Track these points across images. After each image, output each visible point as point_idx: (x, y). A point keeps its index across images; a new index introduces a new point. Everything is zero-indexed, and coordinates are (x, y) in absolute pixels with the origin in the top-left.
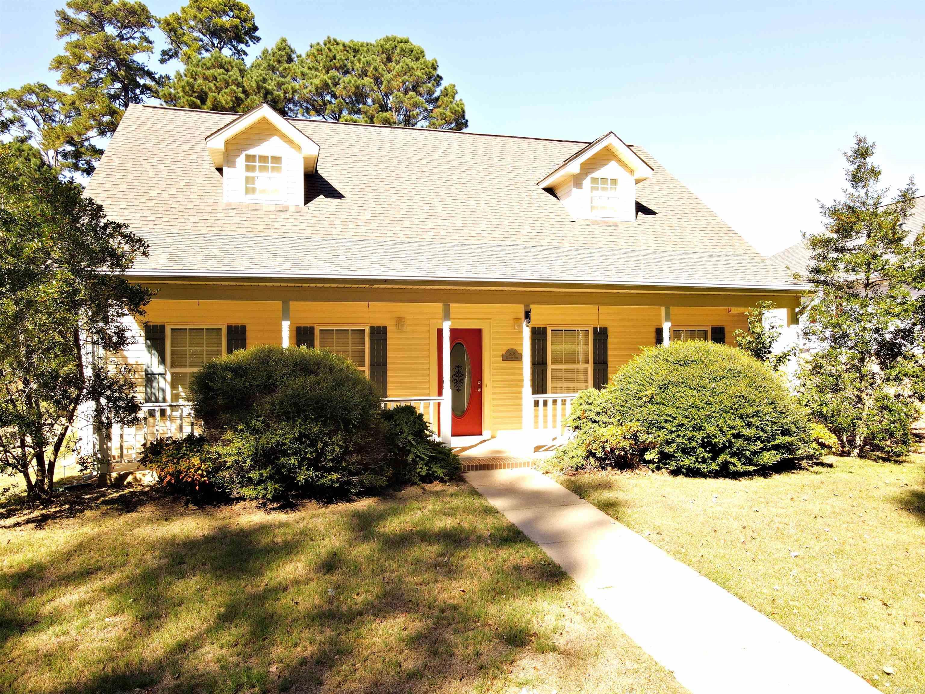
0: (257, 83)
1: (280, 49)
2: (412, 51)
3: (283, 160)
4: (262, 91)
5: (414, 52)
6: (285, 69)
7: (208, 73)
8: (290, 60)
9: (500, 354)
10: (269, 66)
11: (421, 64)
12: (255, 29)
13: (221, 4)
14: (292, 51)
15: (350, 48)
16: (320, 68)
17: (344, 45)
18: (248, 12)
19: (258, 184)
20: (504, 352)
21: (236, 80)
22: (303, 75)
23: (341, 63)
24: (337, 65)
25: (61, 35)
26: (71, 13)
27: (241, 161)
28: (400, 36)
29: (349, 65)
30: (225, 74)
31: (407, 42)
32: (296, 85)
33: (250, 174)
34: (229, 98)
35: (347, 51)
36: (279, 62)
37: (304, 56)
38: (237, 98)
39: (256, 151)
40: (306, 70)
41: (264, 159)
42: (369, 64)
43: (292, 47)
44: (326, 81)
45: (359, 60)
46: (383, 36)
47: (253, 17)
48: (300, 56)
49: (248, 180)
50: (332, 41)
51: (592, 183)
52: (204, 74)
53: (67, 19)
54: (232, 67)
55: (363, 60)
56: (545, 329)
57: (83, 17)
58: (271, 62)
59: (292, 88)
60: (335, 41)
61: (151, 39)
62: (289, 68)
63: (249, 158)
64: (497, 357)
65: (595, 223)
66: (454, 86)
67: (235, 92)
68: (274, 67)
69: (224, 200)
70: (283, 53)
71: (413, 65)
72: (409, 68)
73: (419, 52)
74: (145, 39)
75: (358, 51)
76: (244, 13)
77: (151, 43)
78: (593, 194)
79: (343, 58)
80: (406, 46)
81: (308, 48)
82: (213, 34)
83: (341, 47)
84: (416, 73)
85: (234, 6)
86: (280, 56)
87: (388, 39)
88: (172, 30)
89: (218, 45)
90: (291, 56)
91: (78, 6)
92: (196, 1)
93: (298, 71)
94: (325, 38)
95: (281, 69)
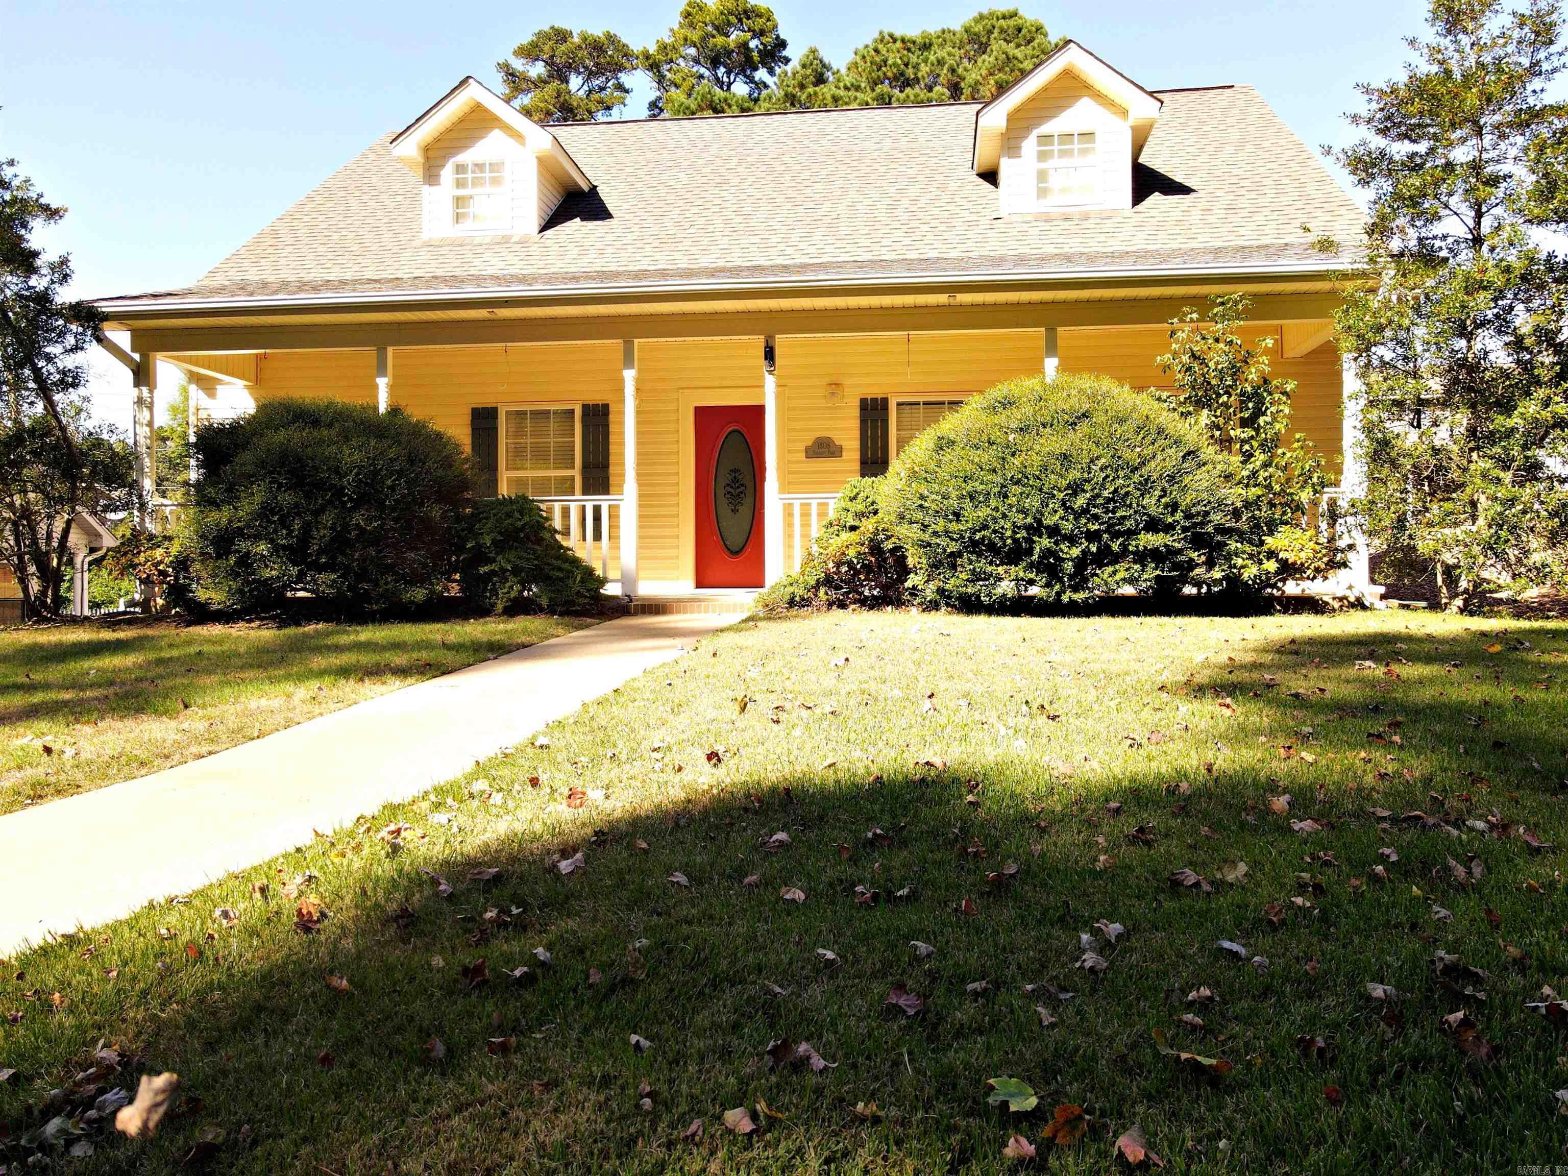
1: (804, 66)
2: (1020, 30)
3: (507, 166)
5: (1024, 31)
6: (810, 95)
8: (820, 80)
9: (802, 446)
10: (786, 95)
11: (1034, 49)
12: (782, 44)
13: (722, 13)
14: (824, 66)
15: (914, 42)
16: (863, 85)
17: (902, 41)
18: (768, 20)
19: (475, 206)
20: (810, 444)
23: (895, 71)
24: (890, 74)
26: (518, 64)
27: (447, 173)
28: (1004, 7)
29: (910, 72)
31: (1013, 15)
33: (461, 193)
35: (909, 50)
36: (802, 87)
37: (843, 71)
39: (468, 157)
40: (842, 93)
41: (479, 167)
42: (940, 62)
43: (826, 61)
45: (926, 61)
46: (973, 14)
47: (775, 27)
48: (838, 71)
49: (459, 201)
50: (887, 37)
51: (1040, 144)
53: (512, 75)
55: (932, 58)
56: (885, 401)
57: (538, 70)
58: (790, 89)
60: (891, 36)
61: (627, 86)
62: (816, 93)
63: (460, 169)
64: (798, 451)
65: (1044, 216)
68: (794, 96)
69: (425, 236)
70: (809, 71)
71: (1018, 53)
72: (1008, 58)
73: (1034, 29)
74: (620, 87)
75: (926, 47)
76: (761, 21)
77: (627, 91)
78: (1043, 165)
79: (899, 61)
80: (1012, 22)
81: (850, 57)
82: (715, 62)
83: (899, 44)
84: (1021, 66)
85: (745, 12)
86: (806, 77)
87: (982, 17)
88: (653, 66)
89: (725, 79)
90: (822, 74)
91: (530, 52)
92: (688, 15)
93: (828, 96)
94: (876, 35)
95: (804, 97)
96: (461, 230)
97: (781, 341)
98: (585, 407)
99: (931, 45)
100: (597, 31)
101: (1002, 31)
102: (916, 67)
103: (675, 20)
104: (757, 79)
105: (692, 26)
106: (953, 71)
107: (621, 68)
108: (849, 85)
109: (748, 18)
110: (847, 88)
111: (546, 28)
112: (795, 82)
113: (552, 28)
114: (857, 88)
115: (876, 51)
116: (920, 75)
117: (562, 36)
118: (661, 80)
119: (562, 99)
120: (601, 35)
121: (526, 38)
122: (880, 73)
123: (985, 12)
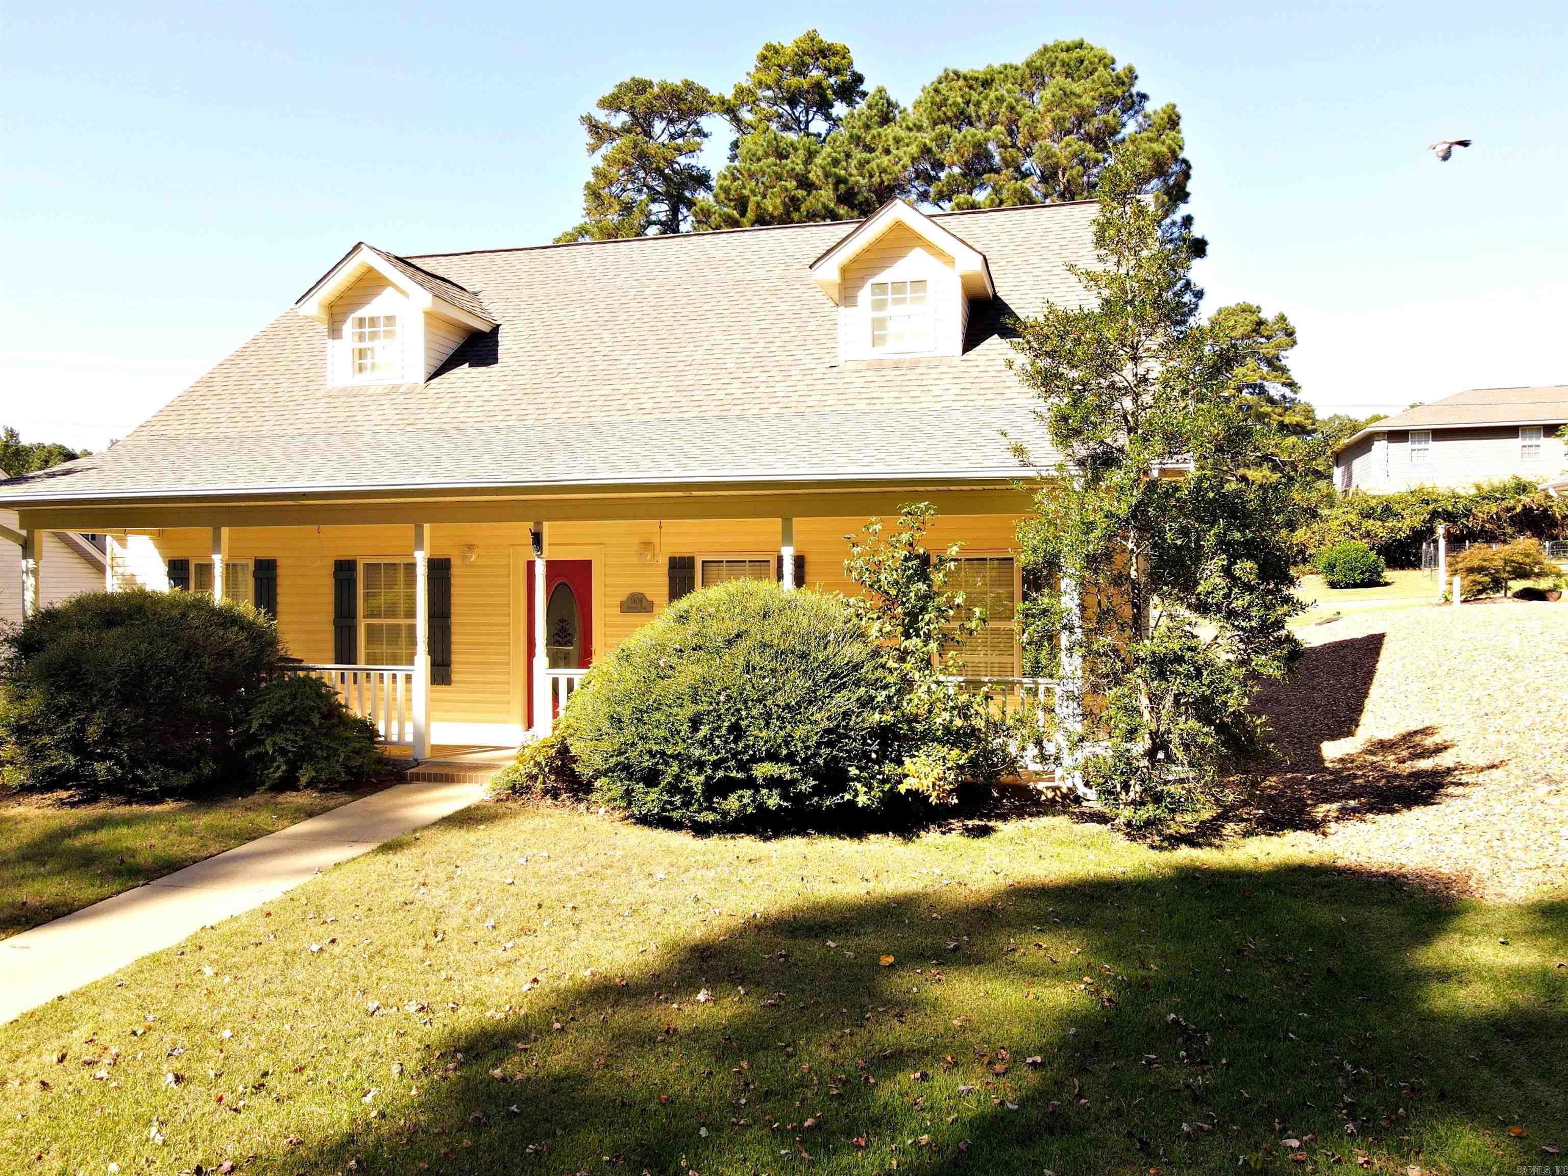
0: (823, 168)
2: (1082, 62)
3: (398, 321)
4: (830, 180)
5: (1086, 63)
6: (874, 137)
7: (755, 167)
8: (886, 120)
9: (618, 601)
10: (851, 136)
11: (1094, 81)
12: (859, 79)
13: (796, 54)
14: (891, 105)
15: (977, 79)
16: (925, 125)
17: (965, 78)
18: (844, 57)
20: (624, 599)
21: (793, 169)
22: (897, 140)
23: (955, 110)
24: (950, 114)
25: (593, 149)
26: (601, 116)
27: (348, 328)
28: (1070, 38)
29: (971, 109)
30: (776, 165)
31: (1080, 45)
32: (885, 160)
33: (362, 345)
34: (778, 201)
35: (971, 87)
37: (910, 110)
38: (794, 199)
39: (366, 312)
40: (903, 134)
41: (375, 321)
42: (1000, 100)
43: (893, 99)
44: (925, 145)
45: (986, 98)
46: (1038, 46)
47: (851, 64)
48: (905, 110)
50: (951, 74)
51: (873, 294)
52: (749, 169)
53: (596, 127)
54: (796, 150)
55: (992, 95)
56: (691, 560)
57: (620, 119)
58: (855, 131)
59: (878, 166)
60: (956, 73)
61: (706, 130)
62: (879, 135)
64: (612, 606)
65: (877, 366)
66: (1174, 106)
67: (786, 190)
68: (859, 137)
69: (330, 385)
70: (875, 113)
71: (1077, 88)
72: (1065, 94)
73: (1097, 60)
74: (700, 132)
75: (987, 83)
76: (836, 59)
77: (706, 136)
78: (879, 314)
79: (960, 100)
80: (1075, 54)
81: (917, 94)
82: (793, 102)
83: (961, 82)
84: (1078, 101)
85: (821, 51)
86: (869, 118)
87: (1046, 49)
88: (731, 111)
89: (802, 118)
90: (887, 114)
91: (612, 104)
92: (764, 58)
93: (890, 137)
94: (941, 73)
95: (868, 139)
96: (360, 380)
98: (430, 561)
99: (993, 80)
100: (675, 80)
101: (1063, 64)
102: (978, 104)
103: (751, 63)
104: (834, 116)
105: (767, 68)
106: (1012, 108)
107: (701, 113)
108: (911, 125)
109: (825, 57)
110: (909, 129)
111: (627, 80)
112: (860, 123)
113: (633, 79)
114: (919, 128)
115: (937, 91)
116: (980, 113)
117: (641, 87)
118: (737, 121)
119: (638, 149)
120: (679, 83)
121: (608, 90)
122: (941, 113)
123: (1050, 43)
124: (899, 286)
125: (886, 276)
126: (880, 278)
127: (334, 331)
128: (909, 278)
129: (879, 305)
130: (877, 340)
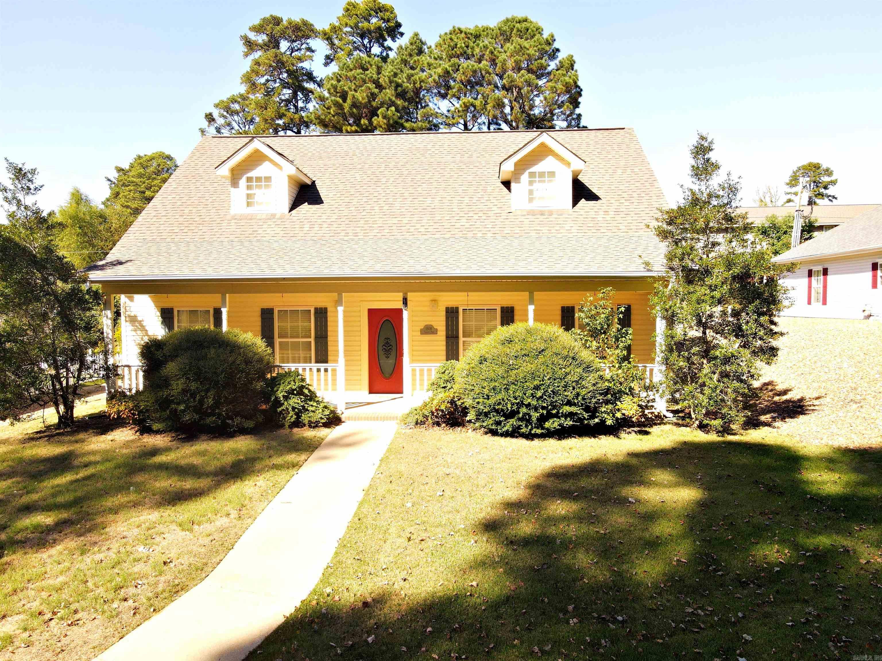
0: (389, 78)
1: (411, 44)
2: (528, 30)
3: (273, 179)
4: (393, 84)
5: (529, 31)
6: (415, 61)
7: (350, 74)
8: (420, 52)
9: (419, 329)
10: (402, 60)
11: (535, 42)
12: (399, 25)
13: (367, 10)
14: (423, 44)
15: (471, 34)
16: (444, 57)
17: (466, 33)
18: (392, 13)
19: (257, 199)
20: (422, 328)
21: (372, 77)
22: (429, 65)
23: (461, 50)
24: (458, 52)
25: (246, 55)
26: (252, 36)
27: (243, 182)
28: (520, 15)
29: (469, 51)
30: (362, 74)
31: (526, 20)
32: (423, 75)
33: (249, 192)
34: (365, 94)
35: (469, 38)
36: (411, 55)
37: (433, 47)
38: (372, 94)
39: (253, 174)
40: (432, 61)
41: (259, 179)
42: (485, 47)
43: (423, 40)
44: (446, 69)
45: (478, 45)
46: (503, 18)
47: (396, 16)
48: (430, 47)
49: (249, 196)
50: (457, 29)
51: (529, 177)
52: (347, 75)
53: (249, 42)
54: (371, 65)
55: (481, 45)
56: (457, 308)
57: (261, 38)
58: (404, 57)
59: (419, 79)
60: (459, 29)
61: (313, 48)
62: (418, 60)
63: (249, 180)
64: (417, 331)
65: (532, 213)
66: (572, 56)
67: (370, 89)
68: (406, 61)
69: (232, 212)
70: (414, 47)
71: (526, 44)
72: (521, 48)
73: (535, 29)
74: (309, 49)
75: (477, 37)
76: (388, 14)
77: (313, 51)
78: (531, 188)
79: (463, 45)
80: (524, 25)
81: (437, 39)
82: (362, 36)
83: (463, 35)
84: (528, 52)
85: (379, 9)
86: (412, 50)
87: (508, 20)
88: (328, 39)
89: (368, 45)
90: (421, 48)
91: (258, 29)
92: (348, 10)
93: (425, 62)
94: (451, 28)
95: (412, 62)
96: (250, 210)
97: (410, 296)
98: (316, 309)
99: (480, 35)
100: (297, 18)
101: (518, 30)
102: (473, 48)
103: (340, 12)
104: (385, 45)
105: (350, 16)
106: (492, 53)
107: (308, 37)
108: (436, 56)
109: (381, 12)
110: (436, 59)
111: (268, 16)
112: (407, 53)
113: (271, 16)
114: (441, 59)
115: (451, 39)
116: (475, 53)
117: (277, 21)
118: (332, 45)
119: (278, 58)
120: (298, 20)
121: (257, 22)
122: (453, 52)
123: (510, 17)
124: (542, 174)
125: (535, 169)
126: (532, 170)
127: (235, 183)
128: (546, 170)
129: (531, 183)
130: (531, 200)
